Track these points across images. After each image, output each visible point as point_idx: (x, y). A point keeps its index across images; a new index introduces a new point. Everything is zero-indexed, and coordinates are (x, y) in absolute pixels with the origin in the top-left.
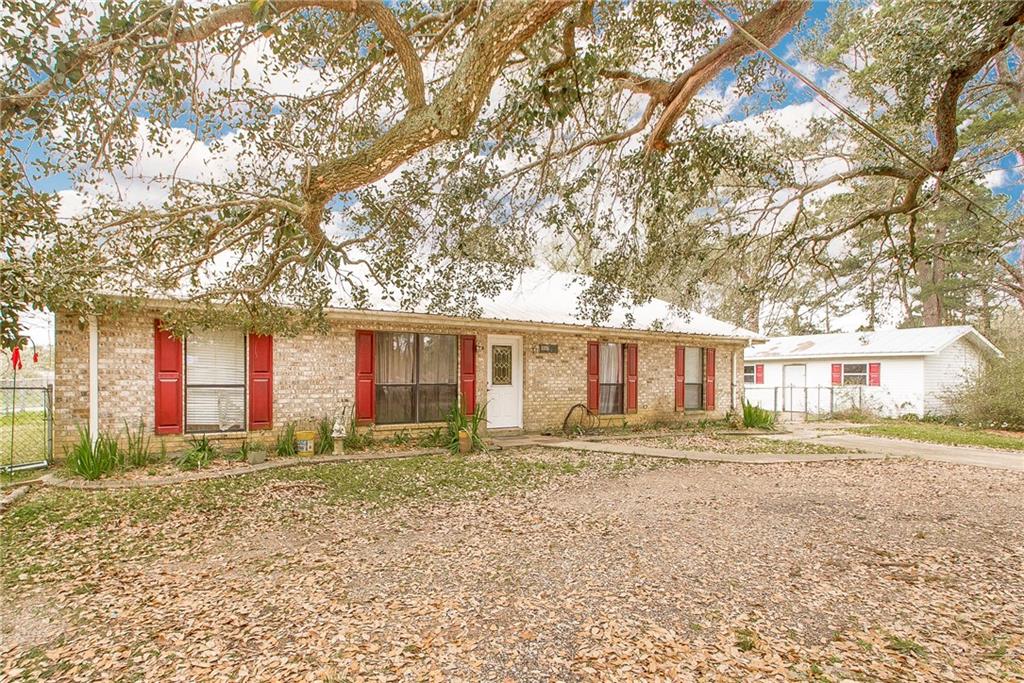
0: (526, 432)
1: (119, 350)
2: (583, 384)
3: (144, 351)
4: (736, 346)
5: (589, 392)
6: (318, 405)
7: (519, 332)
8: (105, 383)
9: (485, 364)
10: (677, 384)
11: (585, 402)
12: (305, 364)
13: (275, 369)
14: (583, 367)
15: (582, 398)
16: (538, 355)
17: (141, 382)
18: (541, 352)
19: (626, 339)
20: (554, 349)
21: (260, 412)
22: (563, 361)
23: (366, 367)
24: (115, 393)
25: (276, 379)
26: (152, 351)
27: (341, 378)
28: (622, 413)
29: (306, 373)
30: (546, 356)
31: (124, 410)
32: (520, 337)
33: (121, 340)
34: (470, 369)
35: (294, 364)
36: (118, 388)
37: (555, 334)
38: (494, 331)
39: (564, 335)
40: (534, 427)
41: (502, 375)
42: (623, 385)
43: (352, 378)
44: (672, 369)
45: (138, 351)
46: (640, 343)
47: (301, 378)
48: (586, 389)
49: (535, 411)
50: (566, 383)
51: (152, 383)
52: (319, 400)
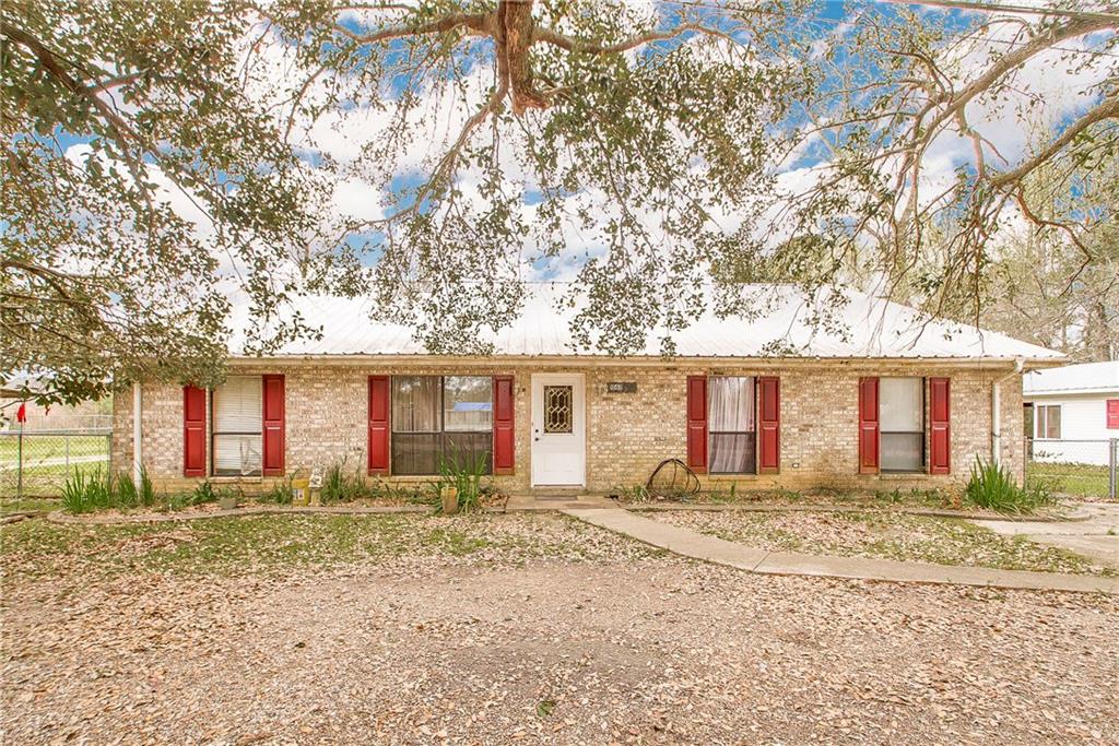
0: (587, 492)
1: (158, 403)
2: (680, 432)
3: (176, 403)
5: (690, 443)
6: (328, 453)
7: (578, 369)
8: (147, 431)
9: (532, 409)
10: (862, 433)
11: (684, 457)
12: (316, 412)
13: (287, 417)
14: (681, 410)
15: (680, 451)
16: (605, 395)
17: (174, 430)
18: (610, 391)
19: (758, 369)
20: (630, 388)
21: (273, 460)
22: (645, 403)
23: (378, 411)
24: (155, 440)
25: (289, 428)
26: (182, 403)
27: (353, 426)
28: (755, 473)
29: (318, 421)
30: (619, 398)
31: (162, 454)
32: (581, 375)
33: (159, 394)
34: (504, 414)
35: (305, 412)
36: (157, 435)
37: (633, 368)
38: (540, 369)
39: (647, 370)
40: (600, 486)
41: (559, 415)
42: (755, 433)
43: (364, 426)
44: (853, 411)
45: (171, 403)
46: (783, 377)
47: (313, 426)
48: (685, 439)
49: (602, 466)
51: (182, 431)
52: (330, 448)
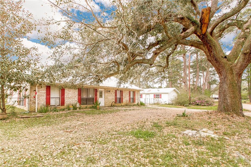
0: (105, 107)
1: (40, 91)
2: (114, 98)
3: (44, 91)
4: (139, 91)
5: (115, 99)
6: (72, 101)
7: (104, 88)
8: (38, 97)
9: (98, 94)
10: (129, 98)
11: (114, 101)
12: (70, 94)
13: (65, 95)
14: (114, 95)
15: (114, 100)
17: (44, 97)
20: (110, 91)
21: (63, 103)
22: (111, 94)
23: (80, 94)
24: (39, 99)
25: (65, 97)
26: (45, 91)
27: (75, 96)
28: (120, 103)
29: (70, 96)
30: (108, 93)
31: (41, 102)
32: (104, 89)
33: (41, 89)
34: (96, 95)
35: (68, 94)
36: (40, 98)
37: (110, 89)
38: (100, 88)
39: (111, 89)
40: (106, 106)
41: (101, 96)
42: (120, 98)
43: (77, 97)
44: (128, 95)
45: (43, 91)
46: (123, 90)
47: (69, 96)
49: (107, 103)
50: (111, 98)
51: (45, 97)
52: (72, 100)
